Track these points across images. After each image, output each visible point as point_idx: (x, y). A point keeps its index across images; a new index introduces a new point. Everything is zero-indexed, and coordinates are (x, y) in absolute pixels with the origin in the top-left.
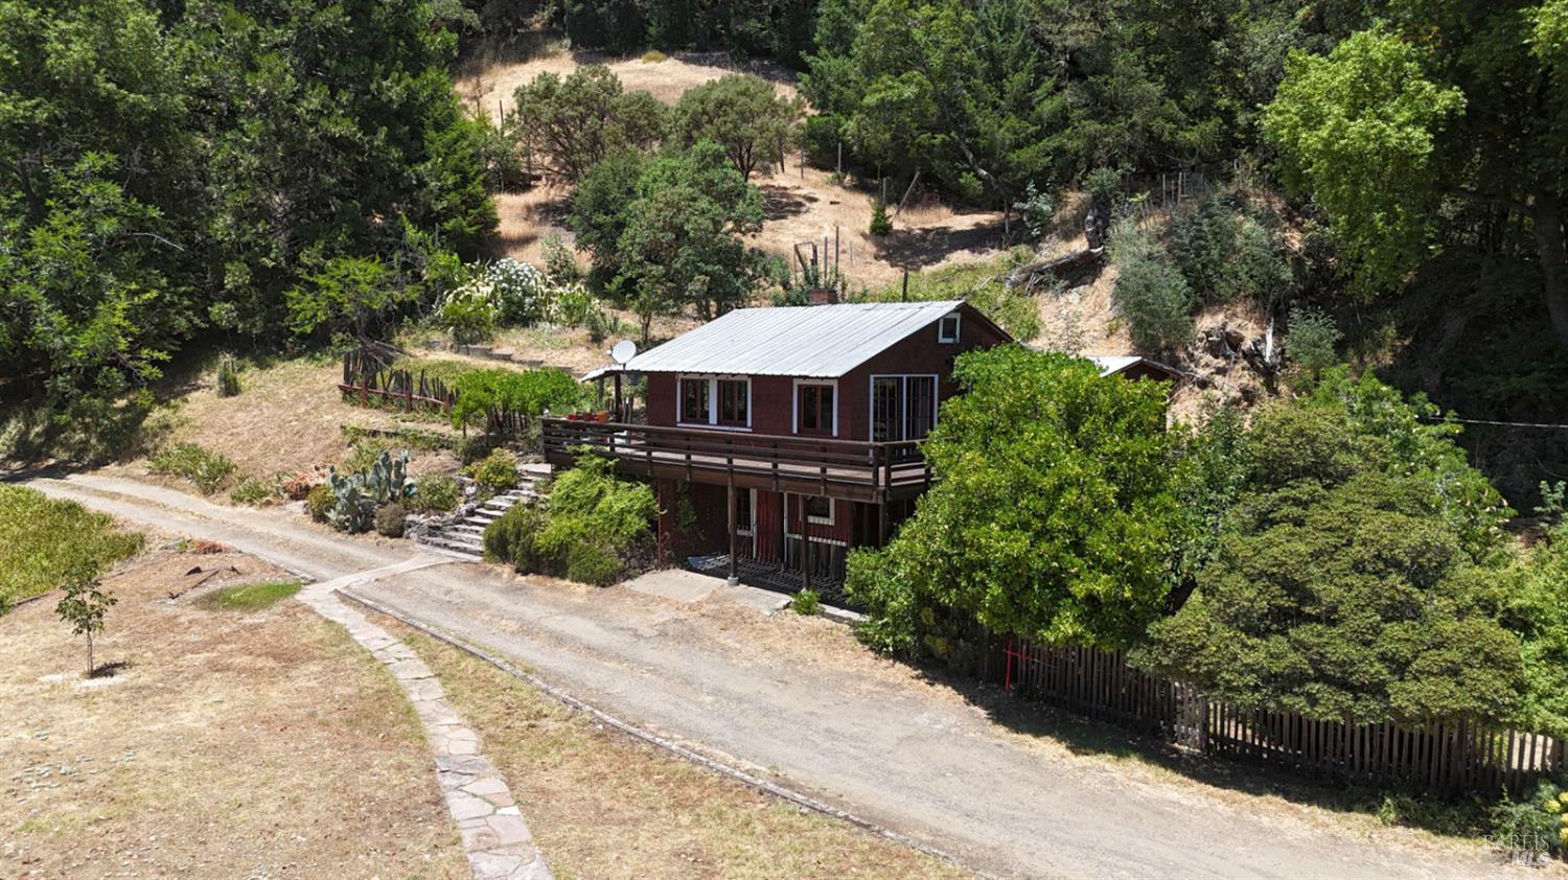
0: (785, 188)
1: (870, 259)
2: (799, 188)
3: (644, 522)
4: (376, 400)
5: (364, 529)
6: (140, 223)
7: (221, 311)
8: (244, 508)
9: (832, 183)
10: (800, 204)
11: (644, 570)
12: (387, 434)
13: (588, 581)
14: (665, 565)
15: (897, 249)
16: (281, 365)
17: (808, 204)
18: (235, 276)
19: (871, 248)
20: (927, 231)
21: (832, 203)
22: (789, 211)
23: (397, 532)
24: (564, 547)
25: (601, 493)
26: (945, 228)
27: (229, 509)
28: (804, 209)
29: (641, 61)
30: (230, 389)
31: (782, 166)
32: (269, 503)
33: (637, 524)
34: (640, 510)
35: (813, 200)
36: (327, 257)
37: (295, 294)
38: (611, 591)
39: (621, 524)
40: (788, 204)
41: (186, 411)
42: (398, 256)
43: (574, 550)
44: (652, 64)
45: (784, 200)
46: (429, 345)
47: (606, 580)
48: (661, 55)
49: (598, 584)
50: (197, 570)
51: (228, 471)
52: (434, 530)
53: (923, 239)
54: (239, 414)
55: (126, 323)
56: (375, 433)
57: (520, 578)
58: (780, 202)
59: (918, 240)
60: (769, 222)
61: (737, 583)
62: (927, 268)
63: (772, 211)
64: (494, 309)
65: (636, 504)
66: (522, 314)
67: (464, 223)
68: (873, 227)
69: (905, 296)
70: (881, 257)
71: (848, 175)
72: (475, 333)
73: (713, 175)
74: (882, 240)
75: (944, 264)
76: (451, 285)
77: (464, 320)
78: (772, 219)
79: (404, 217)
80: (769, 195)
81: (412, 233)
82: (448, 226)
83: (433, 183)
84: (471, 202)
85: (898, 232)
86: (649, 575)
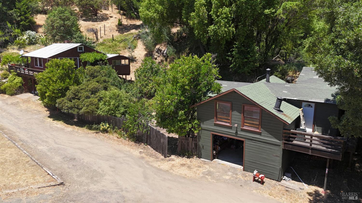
0: (108, 14)
1: (115, 31)
2: (110, 14)
3: (21, 84)
9: (118, 13)
10: (108, 18)
11: (21, 93)
13: (9, 95)
14: (26, 92)
15: (122, 29)
19: (116, 28)
20: (131, 25)
21: (115, 18)
22: (105, 20)
24: (5, 89)
25: (15, 79)
26: (135, 24)
28: (109, 19)
31: (108, 9)
33: (19, 85)
34: (20, 82)
35: (111, 17)
38: (13, 97)
39: (16, 85)
40: (106, 18)
42: (7, 30)
43: (7, 89)
46: (13, 49)
47: (12, 95)
49: (10, 95)
53: (129, 26)
58: (104, 18)
59: (128, 27)
60: (99, 22)
61: (35, 96)
62: (125, 33)
63: (101, 19)
64: (27, 41)
65: (20, 81)
66: (32, 42)
67: (25, 23)
68: (118, 24)
69: (113, 39)
70: (117, 31)
71: (122, 11)
72: (22, 46)
73: (62, 15)
74: (119, 27)
75: (129, 32)
76: (18, 36)
77: (19, 44)
78: (100, 22)
79: (7, 22)
80: (102, 16)
81: (9, 25)
82: (21, 23)
83: (14, 15)
84: (27, 18)
85: (125, 25)
86: (22, 94)
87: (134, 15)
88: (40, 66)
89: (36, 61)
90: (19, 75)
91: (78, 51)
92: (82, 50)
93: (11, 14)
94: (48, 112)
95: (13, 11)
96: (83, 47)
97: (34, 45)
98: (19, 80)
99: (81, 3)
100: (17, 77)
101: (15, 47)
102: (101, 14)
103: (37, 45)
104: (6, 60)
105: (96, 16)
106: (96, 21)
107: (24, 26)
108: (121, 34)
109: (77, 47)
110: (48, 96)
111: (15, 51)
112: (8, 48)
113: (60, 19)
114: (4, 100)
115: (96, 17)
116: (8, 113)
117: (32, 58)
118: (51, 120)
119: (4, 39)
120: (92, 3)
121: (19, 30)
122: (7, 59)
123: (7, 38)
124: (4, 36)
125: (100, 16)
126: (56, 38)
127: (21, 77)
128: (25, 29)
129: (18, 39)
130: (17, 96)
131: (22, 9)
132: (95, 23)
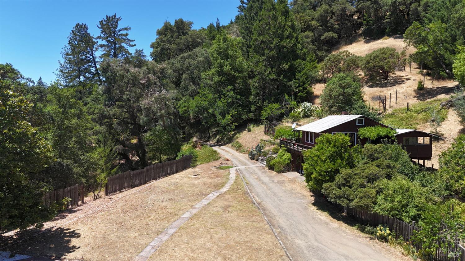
0: (403, 76)
1: (412, 97)
2: (407, 76)
3: (289, 161)
4: (269, 134)
5: (253, 159)
6: (236, 99)
7: (251, 115)
8: (241, 154)
9: (418, 74)
10: (403, 81)
11: (289, 171)
12: (267, 141)
13: (276, 172)
14: (293, 171)
15: (423, 94)
16: (260, 126)
17: (405, 81)
18: (253, 108)
19: (414, 94)
20: (438, 88)
21: (414, 80)
22: (398, 84)
23: (257, 160)
24: (274, 165)
25: (284, 155)
26: (445, 87)
27: (238, 154)
28: (404, 82)
29: (381, 40)
30: (250, 131)
31: (405, 69)
32: (244, 153)
33: (287, 161)
34: (289, 159)
35: (408, 79)
36: (269, 104)
37: (262, 111)
38: (279, 174)
39: (285, 161)
40: (400, 81)
41: (241, 135)
42: (284, 103)
44: (384, 41)
45: (399, 80)
46: (288, 122)
47: (279, 172)
48: (388, 37)
50: (222, 163)
51: (241, 147)
52: (262, 160)
53: (436, 90)
54: (248, 136)
55: (231, 118)
56: (265, 141)
57: (268, 170)
58: (397, 81)
59: (433, 91)
60: (389, 87)
61: (302, 176)
62: (428, 100)
63: (393, 84)
64: (302, 114)
65: (288, 157)
66: (307, 115)
67: (302, 94)
68: (418, 88)
69: (408, 109)
70: (416, 97)
71: (425, 71)
72: (296, 119)
73: (342, 82)
74: (419, 91)
75: (435, 98)
76: (294, 108)
77: (294, 117)
78: (391, 87)
79: (285, 94)
80: (395, 79)
81: (287, 97)
82: (299, 95)
83: (293, 86)
84: (305, 89)
85: (429, 88)
86: (289, 173)
87: (445, 74)
88: (310, 142)
89: (308, 136)
90: (288, 150)
91: (357, 124)
92: (362, 124)
93: (290, 85)
94: (313, 198)
95: (292, 82)
96: (363, 119)
97: (308, 117)
98: (288, 155)
99: (367, 66)
100: (286, 152)
101: (290, 120)
102: (394, 77)
103: (311, 117)
104: (278, 133)
105: (386, 79)
106: (386, 86)
107: (301, 97)
108: (421, 102)
109: (355, 120)
110: (314, 178)
111: (289, 125)
112: (283, 121)
113: (340, 86)
114: (271, 176)
115: (385, 81)
116: (273, 192)
117: (304, 132)
118: (314, 208)
119: (280, 111)
120: (382, 64)
121: (295, 102)
122: (280, 133)
123: (283, 111)
124: (280, 109)
125: (392, 80)
126: (333, 109)
127: (290, 153)
128: (301, 100)
129: (294, 112)
130: (284, 174)
131: (301, 80)
132: (384, 89)
